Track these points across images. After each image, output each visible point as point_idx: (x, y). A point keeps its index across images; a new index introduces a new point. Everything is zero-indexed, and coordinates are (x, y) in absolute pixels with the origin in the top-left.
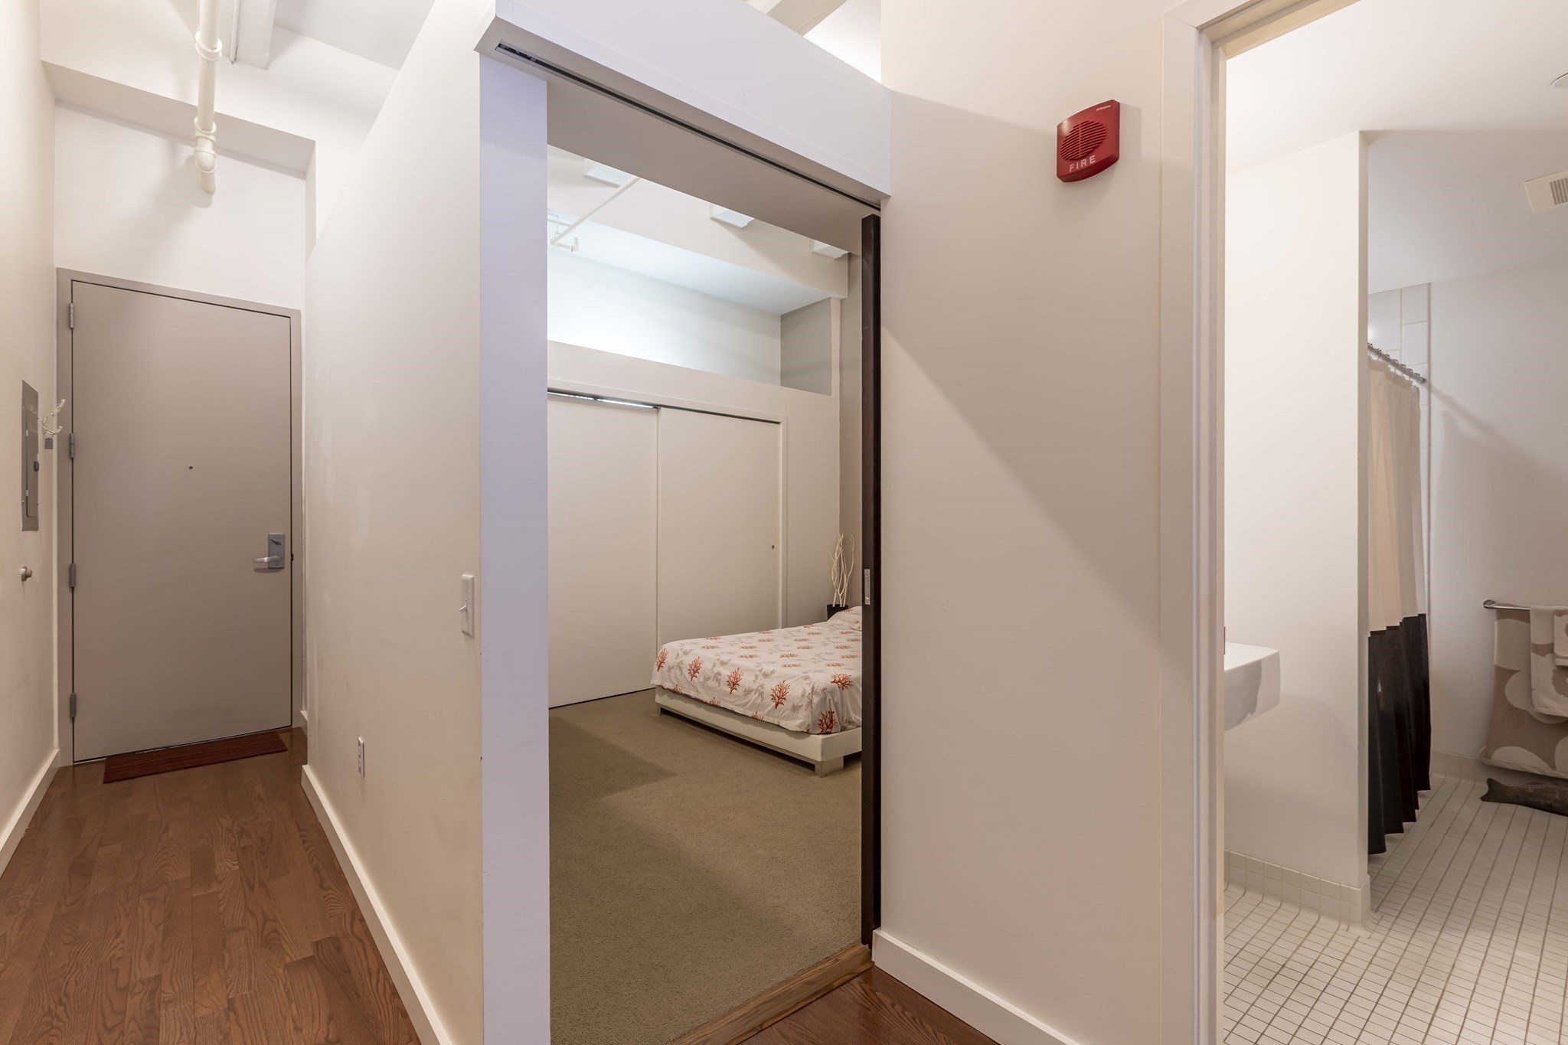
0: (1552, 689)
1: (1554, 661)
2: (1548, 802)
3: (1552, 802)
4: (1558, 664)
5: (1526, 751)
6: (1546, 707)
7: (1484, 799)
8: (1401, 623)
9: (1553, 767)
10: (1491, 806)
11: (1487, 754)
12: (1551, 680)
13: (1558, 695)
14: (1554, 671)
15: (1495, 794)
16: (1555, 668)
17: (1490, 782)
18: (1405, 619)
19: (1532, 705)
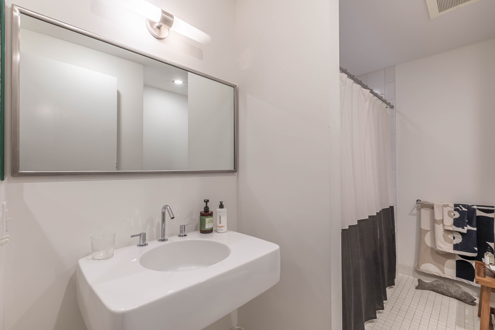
0: (442, 239)
1: (443, 227)
2: (442, 290)
3: (443, 290)
4: (445, 229)
5: (433, 266)
6: (441, 247)
7: (417, 288)
8: (380, 211)
9: (444, 273)
10: (419, 291)
11: (418, 266)
12: (442, 236)
13: (445, 242)
14: (444, 231)
15: (421, 286)
16: (444, 230)
17: (419, 280)
18: (382, 209)
19: (436, 247)
